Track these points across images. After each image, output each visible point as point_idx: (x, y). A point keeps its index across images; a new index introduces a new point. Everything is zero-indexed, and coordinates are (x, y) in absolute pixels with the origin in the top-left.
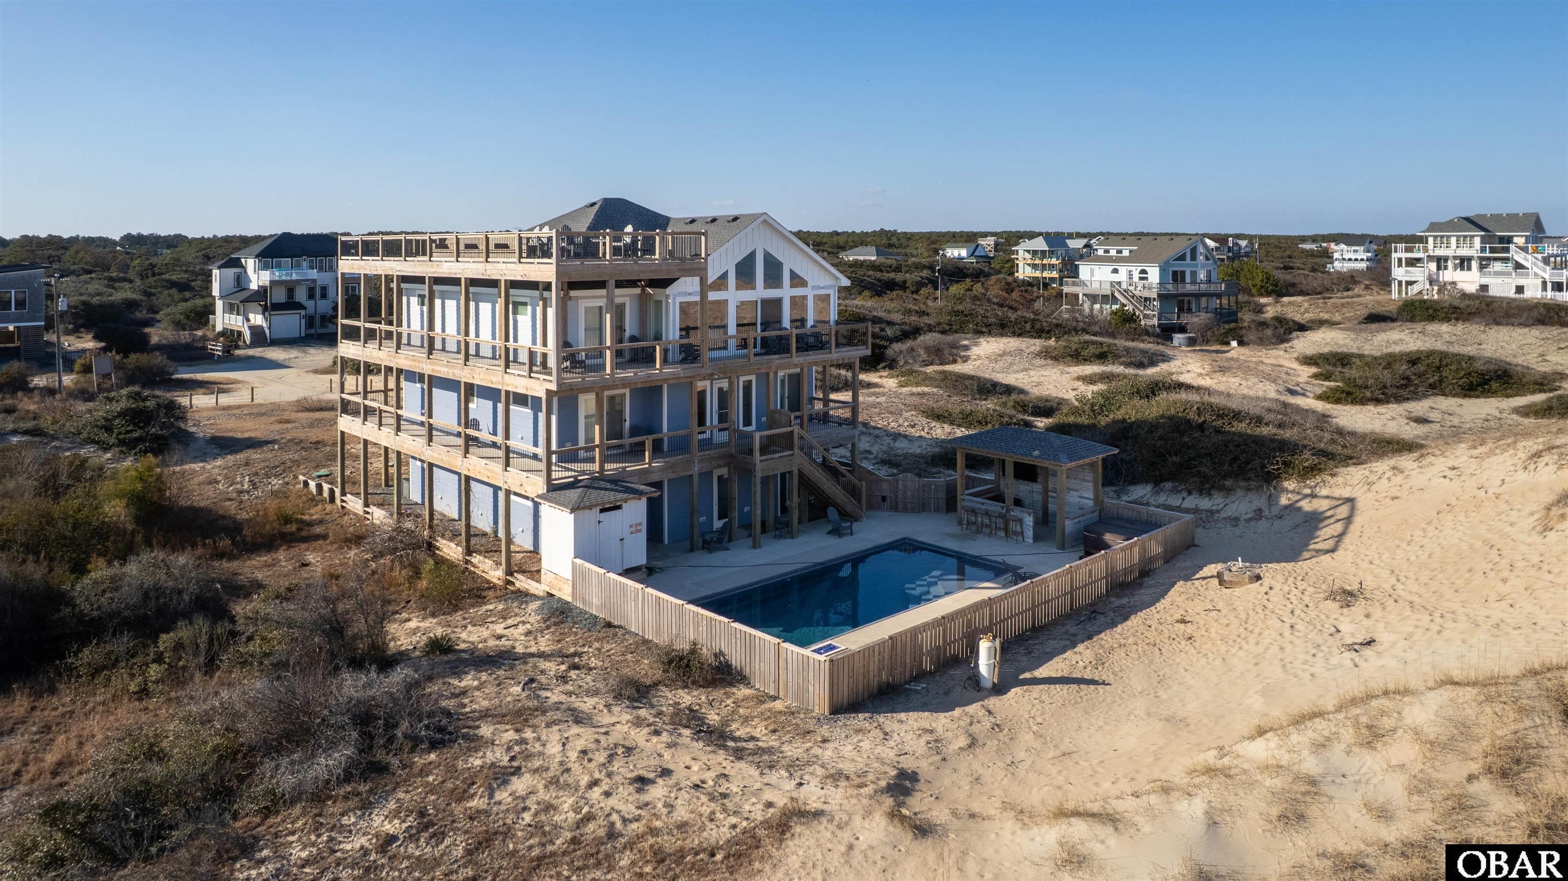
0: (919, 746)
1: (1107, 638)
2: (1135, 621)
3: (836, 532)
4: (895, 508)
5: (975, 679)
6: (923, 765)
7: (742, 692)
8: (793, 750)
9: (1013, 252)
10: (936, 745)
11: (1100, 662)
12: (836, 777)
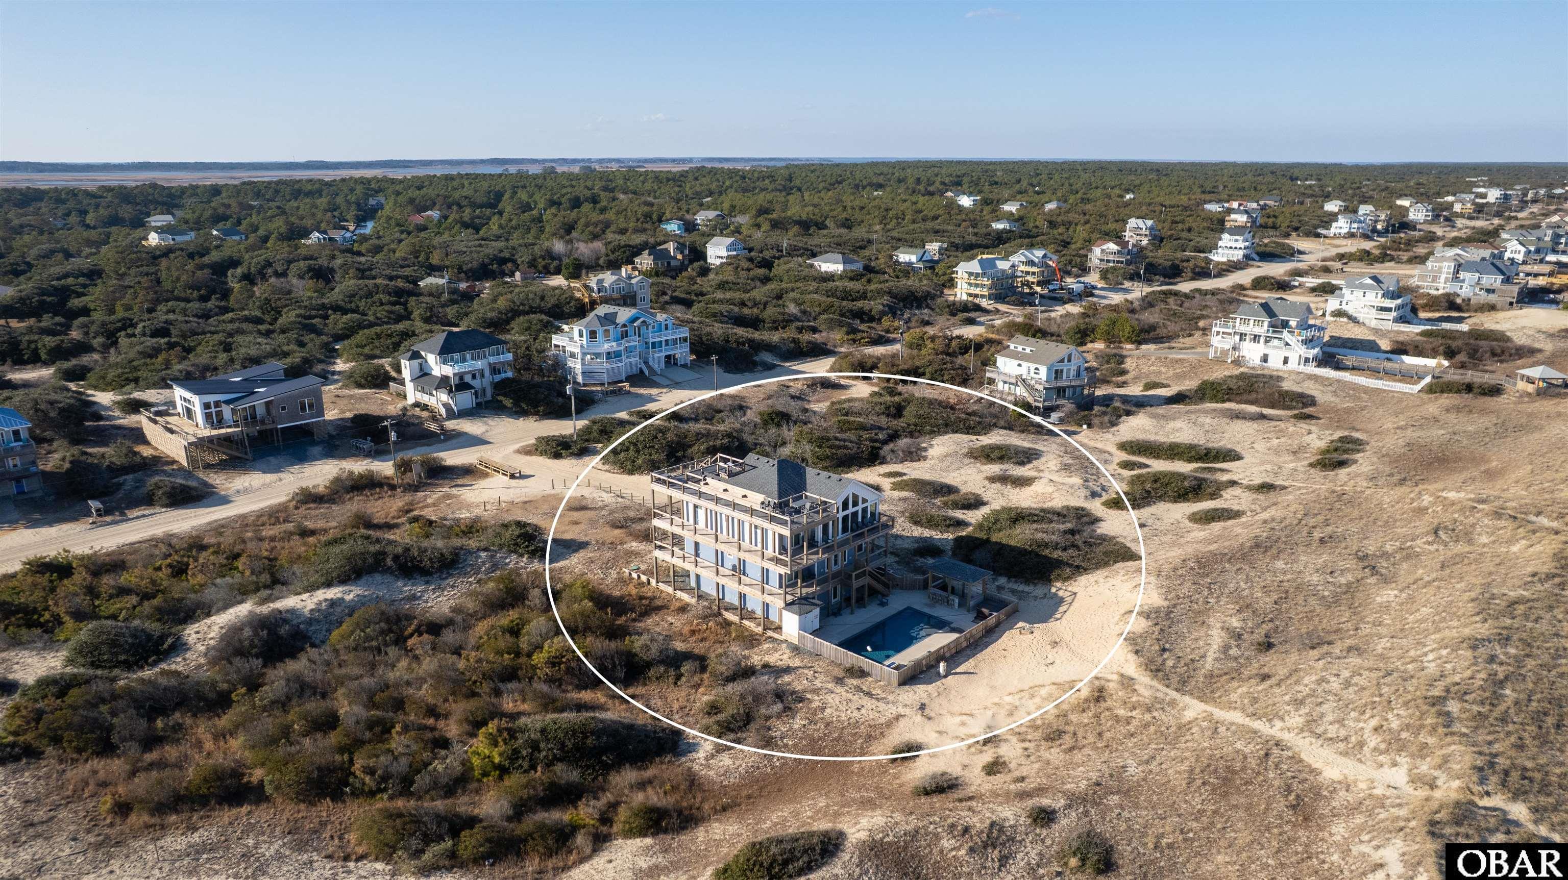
0: (925, 695)
1: (979, 656)
2: (989, 649)
3: (883, 604)
4: (902, 588)
5: (939, 673)
6: (926, 701)
7: (870, 679)
8: (891, 698)
10: (929, 695)
11: (976, 666)
12: (906, 705)
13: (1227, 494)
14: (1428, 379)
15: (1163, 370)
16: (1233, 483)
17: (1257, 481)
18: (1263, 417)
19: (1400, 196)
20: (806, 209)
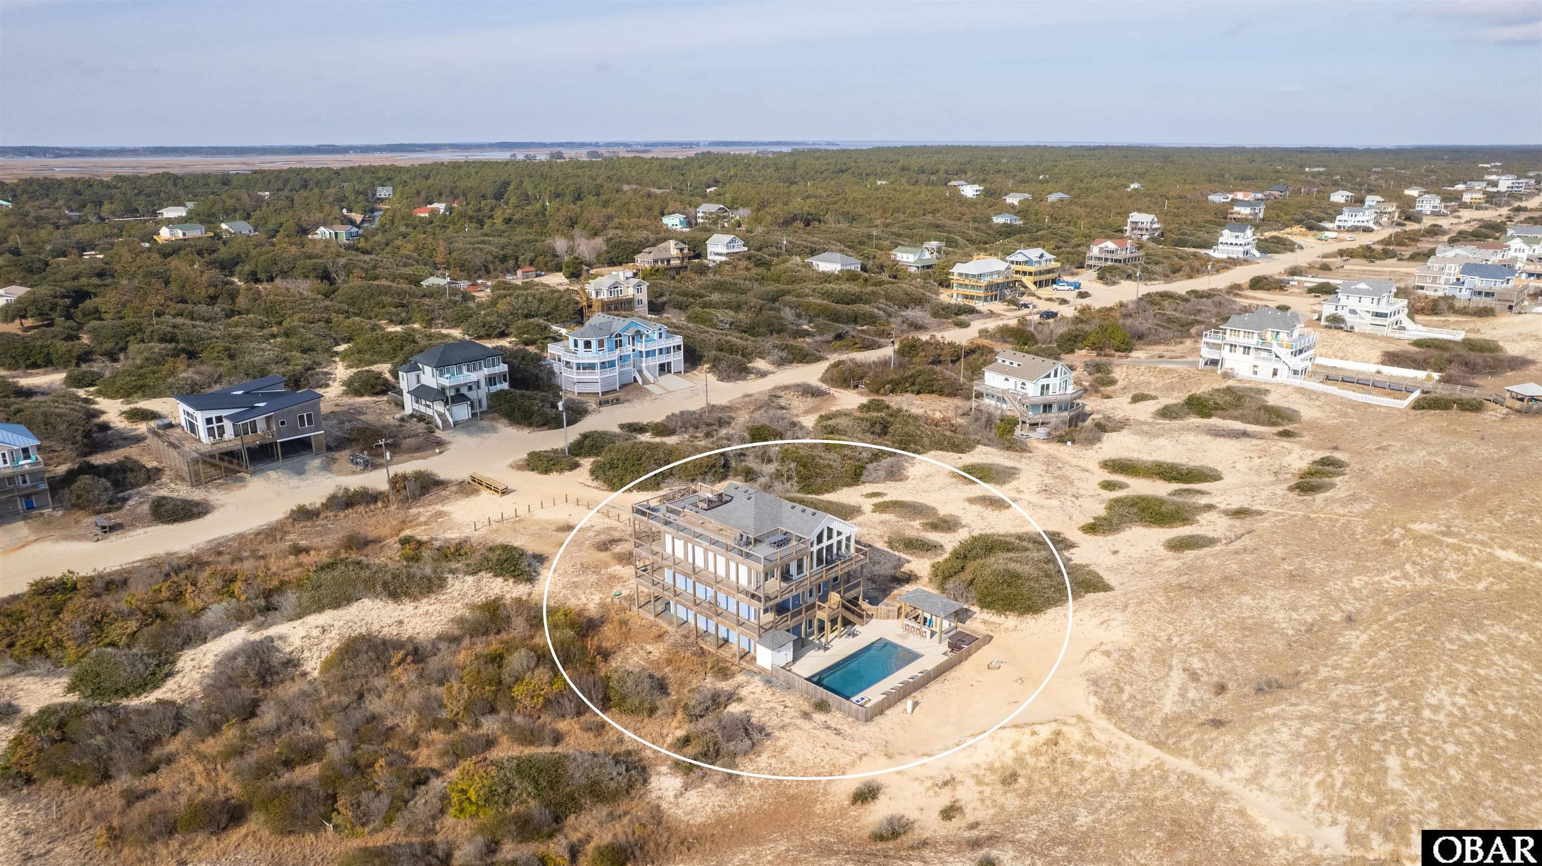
3: (857, 634)
4: (876, 618)
5: (906, 710)
6: (891, 740)
8: (856, 734)
9: (949, 273)
12: (870, 743)
13: (1204, 518)
14: (1417, 394)
15: (1153, 380)
16: (1210, 507)
17: (1235, 506)
18: (1245, 434)
19: (1409, 186)
20: (809, 201)
